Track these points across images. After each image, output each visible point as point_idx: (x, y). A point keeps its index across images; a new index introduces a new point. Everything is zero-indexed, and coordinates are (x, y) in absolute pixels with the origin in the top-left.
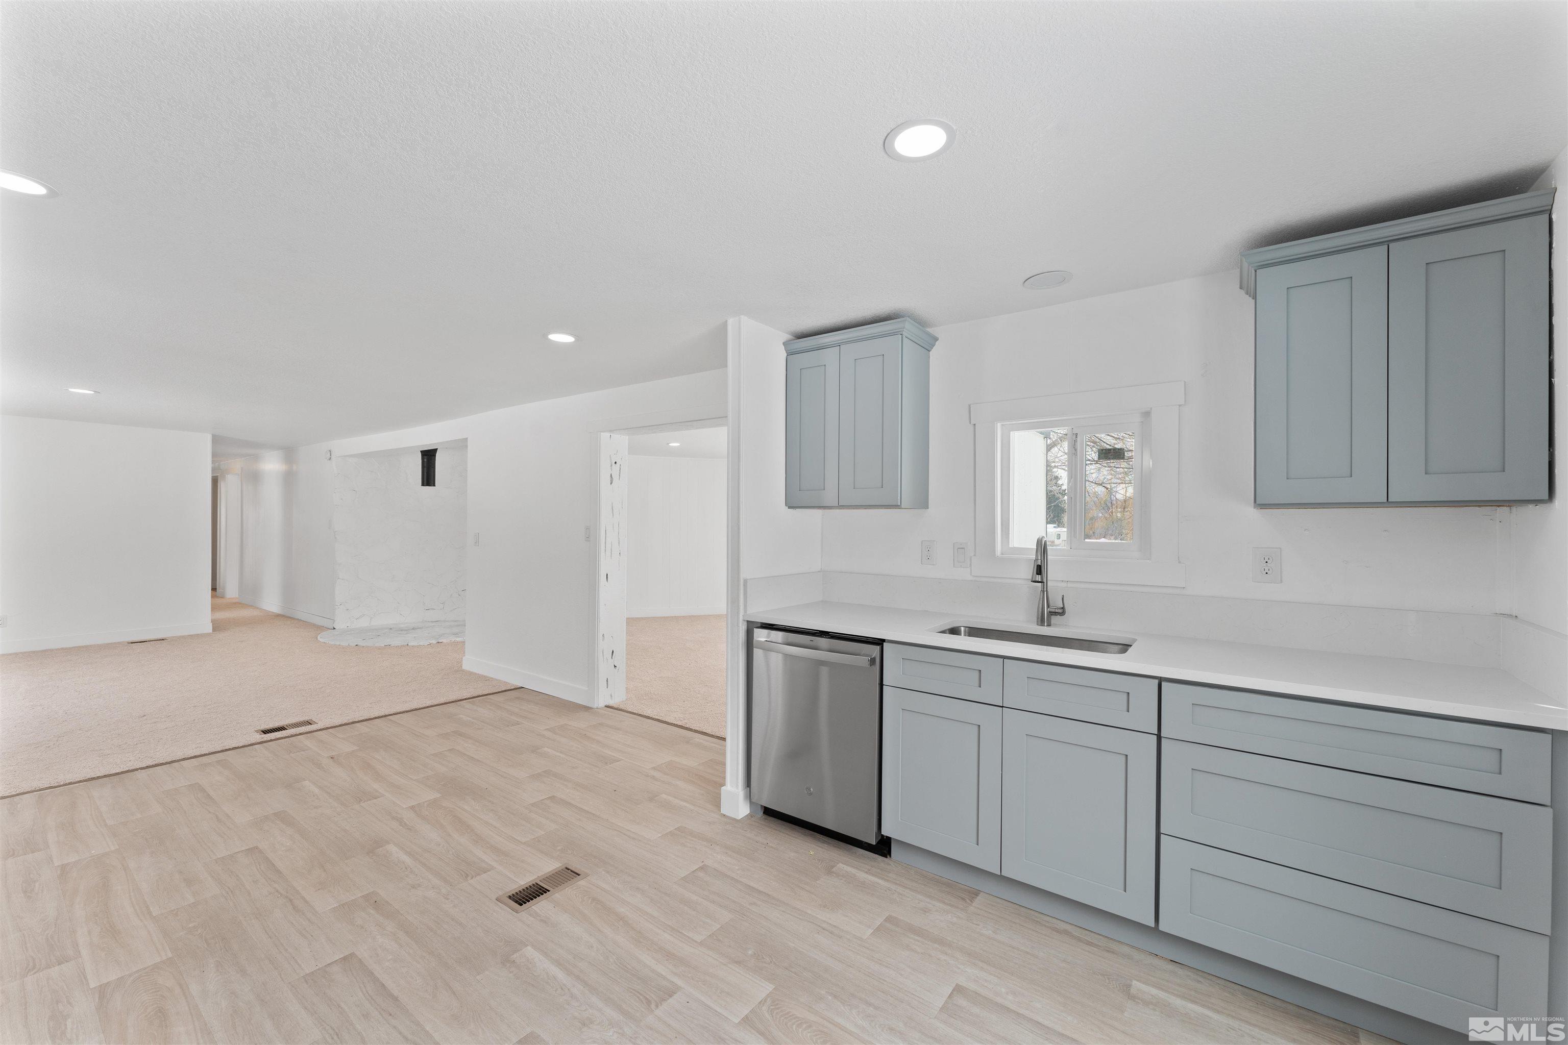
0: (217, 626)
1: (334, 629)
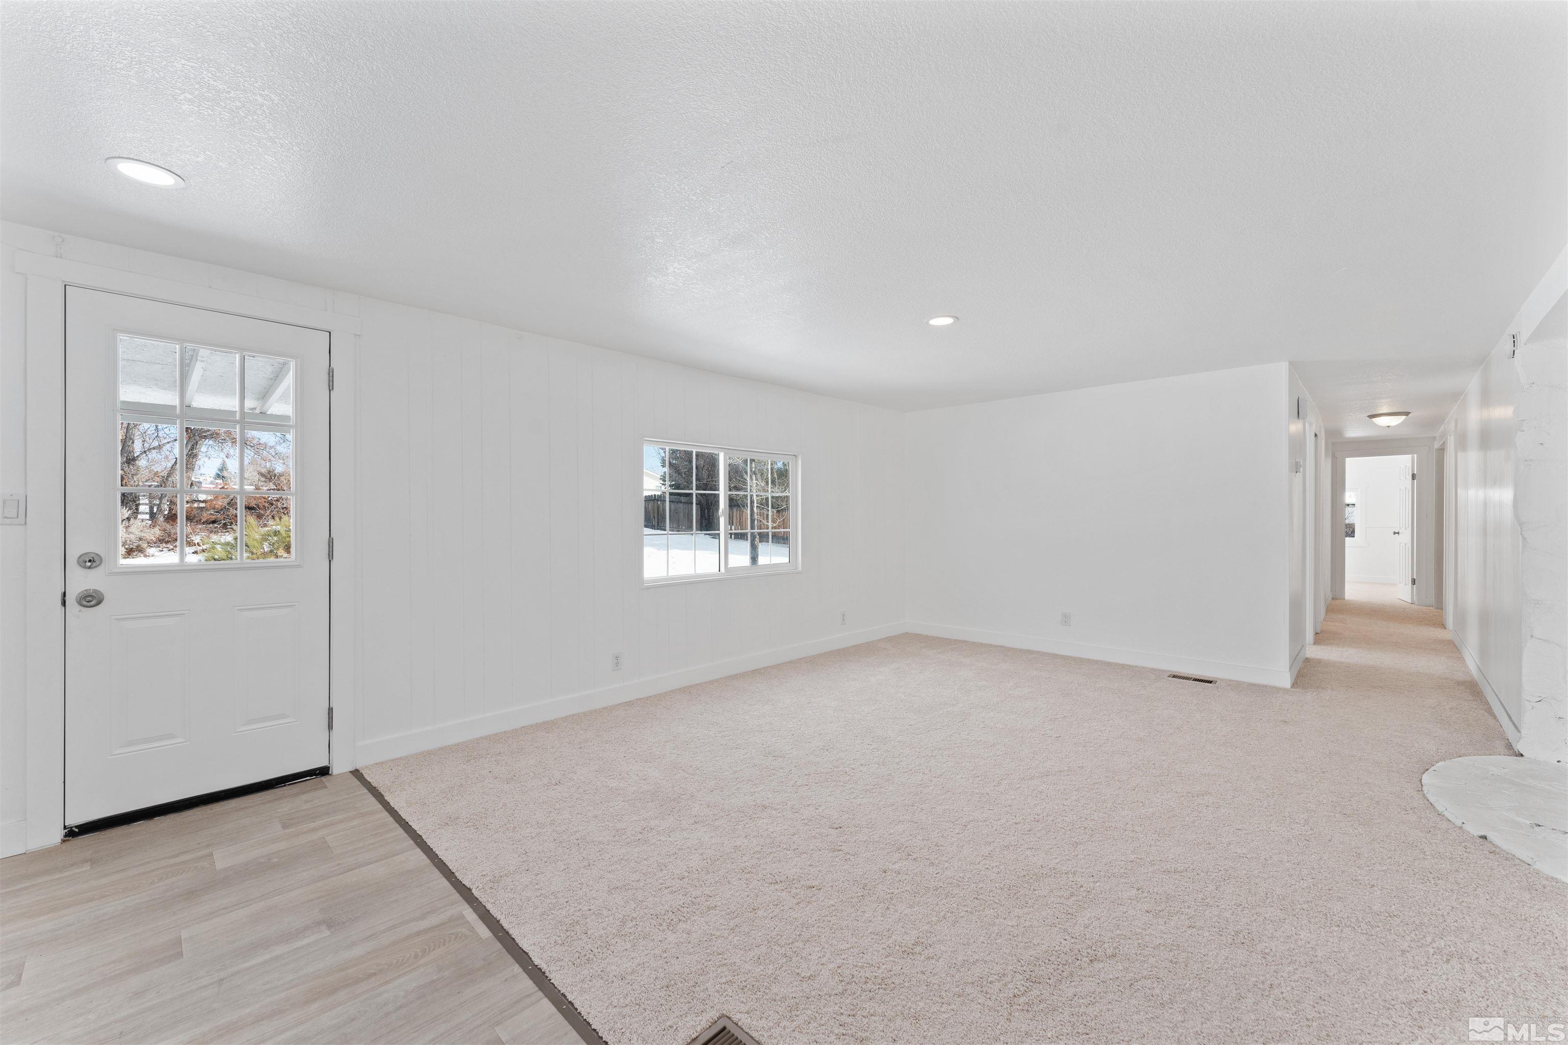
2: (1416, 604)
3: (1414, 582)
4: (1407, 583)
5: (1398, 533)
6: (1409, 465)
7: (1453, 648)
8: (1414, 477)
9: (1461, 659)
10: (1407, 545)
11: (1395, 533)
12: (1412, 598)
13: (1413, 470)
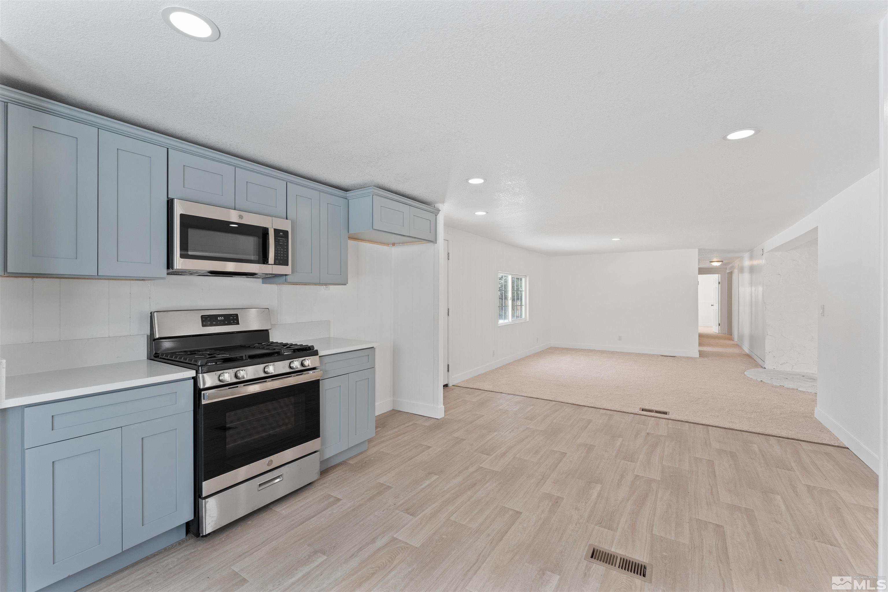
0: (702, 354)
1: (765, 368)
2: (720, 333)
3: (719, 325)
4: (717, 325)
5: (713, 305)
6: (717, 278)
7: (738, 346)
8: (719, 283)
9: (742, 349)
10: (717, 310)
11: (712, 305)
12: (719, 331)
13: (719, 280)
